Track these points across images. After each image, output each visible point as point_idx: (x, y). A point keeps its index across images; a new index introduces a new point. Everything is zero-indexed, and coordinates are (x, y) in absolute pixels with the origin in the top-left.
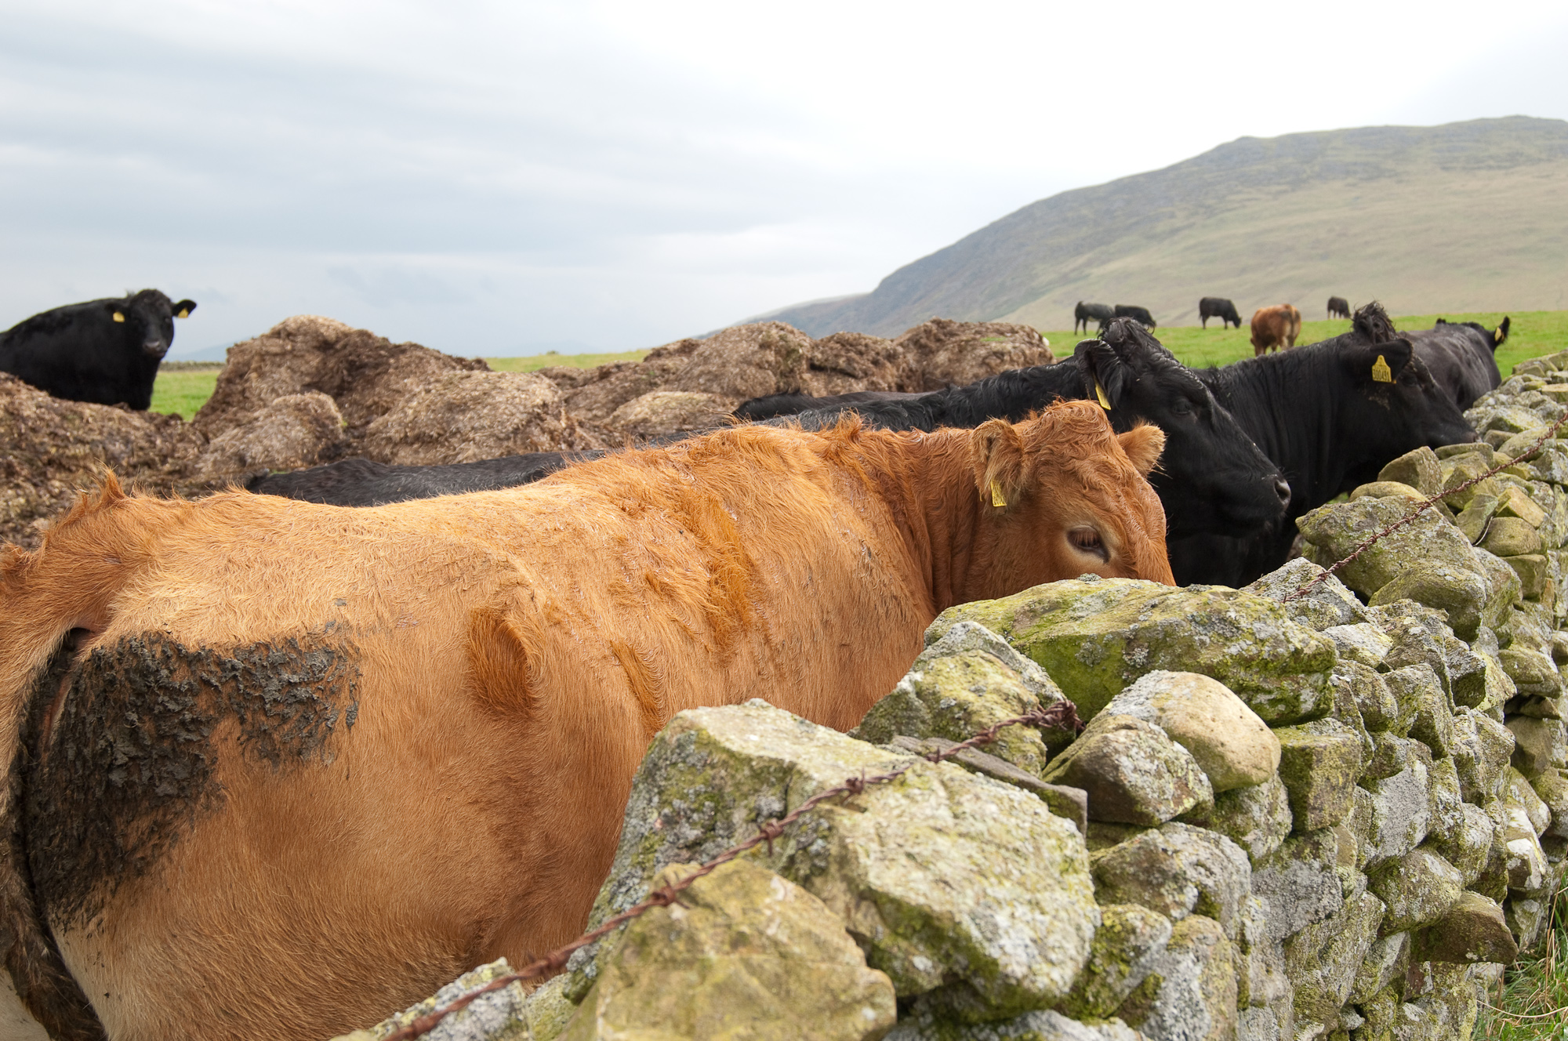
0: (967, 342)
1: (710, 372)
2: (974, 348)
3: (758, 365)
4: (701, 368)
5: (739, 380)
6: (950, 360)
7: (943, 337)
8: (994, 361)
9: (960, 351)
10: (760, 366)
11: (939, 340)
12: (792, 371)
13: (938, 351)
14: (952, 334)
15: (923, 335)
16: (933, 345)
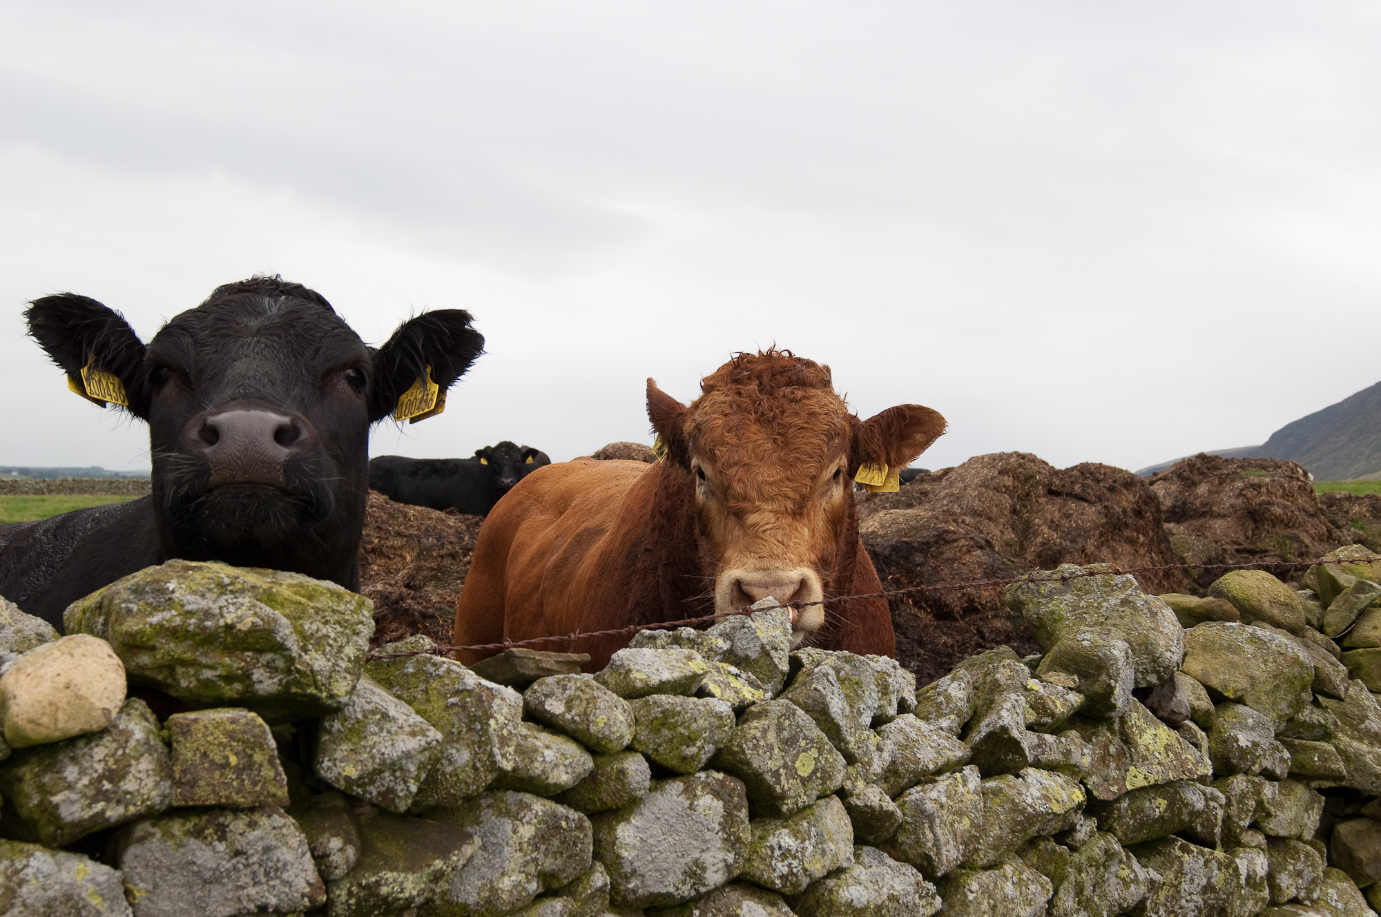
0: (1227, 475)
1: (952, 495)
2: (1233, 481)
3: (995, 488)
4: (947, 491)
5: (977, 502)
6: (1209, 491)
7: (1206, 471)
8: (1249, 493)
9: (1220, 484)
10: (997, 489)
11: (1202, 474)
12: (1028, 494)
13: (1200, 483)
14: (1216, 468)
15: (1187, 469)
16: (1197, 478)
